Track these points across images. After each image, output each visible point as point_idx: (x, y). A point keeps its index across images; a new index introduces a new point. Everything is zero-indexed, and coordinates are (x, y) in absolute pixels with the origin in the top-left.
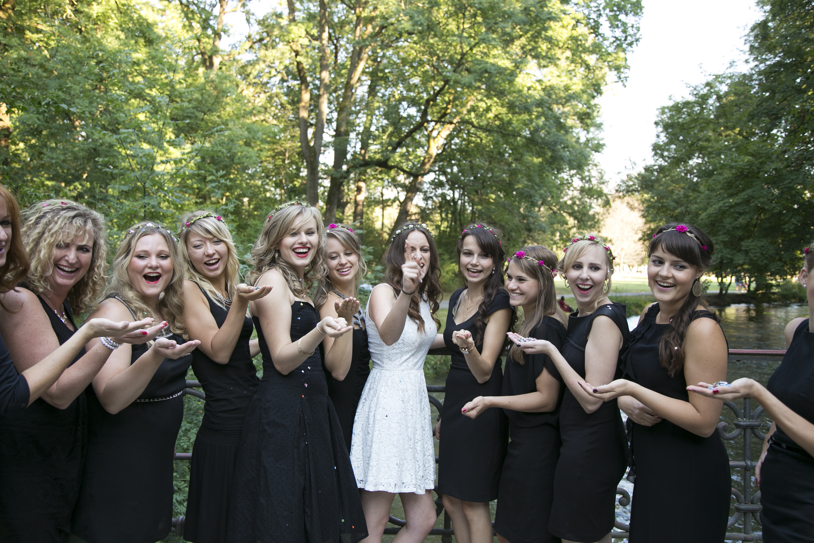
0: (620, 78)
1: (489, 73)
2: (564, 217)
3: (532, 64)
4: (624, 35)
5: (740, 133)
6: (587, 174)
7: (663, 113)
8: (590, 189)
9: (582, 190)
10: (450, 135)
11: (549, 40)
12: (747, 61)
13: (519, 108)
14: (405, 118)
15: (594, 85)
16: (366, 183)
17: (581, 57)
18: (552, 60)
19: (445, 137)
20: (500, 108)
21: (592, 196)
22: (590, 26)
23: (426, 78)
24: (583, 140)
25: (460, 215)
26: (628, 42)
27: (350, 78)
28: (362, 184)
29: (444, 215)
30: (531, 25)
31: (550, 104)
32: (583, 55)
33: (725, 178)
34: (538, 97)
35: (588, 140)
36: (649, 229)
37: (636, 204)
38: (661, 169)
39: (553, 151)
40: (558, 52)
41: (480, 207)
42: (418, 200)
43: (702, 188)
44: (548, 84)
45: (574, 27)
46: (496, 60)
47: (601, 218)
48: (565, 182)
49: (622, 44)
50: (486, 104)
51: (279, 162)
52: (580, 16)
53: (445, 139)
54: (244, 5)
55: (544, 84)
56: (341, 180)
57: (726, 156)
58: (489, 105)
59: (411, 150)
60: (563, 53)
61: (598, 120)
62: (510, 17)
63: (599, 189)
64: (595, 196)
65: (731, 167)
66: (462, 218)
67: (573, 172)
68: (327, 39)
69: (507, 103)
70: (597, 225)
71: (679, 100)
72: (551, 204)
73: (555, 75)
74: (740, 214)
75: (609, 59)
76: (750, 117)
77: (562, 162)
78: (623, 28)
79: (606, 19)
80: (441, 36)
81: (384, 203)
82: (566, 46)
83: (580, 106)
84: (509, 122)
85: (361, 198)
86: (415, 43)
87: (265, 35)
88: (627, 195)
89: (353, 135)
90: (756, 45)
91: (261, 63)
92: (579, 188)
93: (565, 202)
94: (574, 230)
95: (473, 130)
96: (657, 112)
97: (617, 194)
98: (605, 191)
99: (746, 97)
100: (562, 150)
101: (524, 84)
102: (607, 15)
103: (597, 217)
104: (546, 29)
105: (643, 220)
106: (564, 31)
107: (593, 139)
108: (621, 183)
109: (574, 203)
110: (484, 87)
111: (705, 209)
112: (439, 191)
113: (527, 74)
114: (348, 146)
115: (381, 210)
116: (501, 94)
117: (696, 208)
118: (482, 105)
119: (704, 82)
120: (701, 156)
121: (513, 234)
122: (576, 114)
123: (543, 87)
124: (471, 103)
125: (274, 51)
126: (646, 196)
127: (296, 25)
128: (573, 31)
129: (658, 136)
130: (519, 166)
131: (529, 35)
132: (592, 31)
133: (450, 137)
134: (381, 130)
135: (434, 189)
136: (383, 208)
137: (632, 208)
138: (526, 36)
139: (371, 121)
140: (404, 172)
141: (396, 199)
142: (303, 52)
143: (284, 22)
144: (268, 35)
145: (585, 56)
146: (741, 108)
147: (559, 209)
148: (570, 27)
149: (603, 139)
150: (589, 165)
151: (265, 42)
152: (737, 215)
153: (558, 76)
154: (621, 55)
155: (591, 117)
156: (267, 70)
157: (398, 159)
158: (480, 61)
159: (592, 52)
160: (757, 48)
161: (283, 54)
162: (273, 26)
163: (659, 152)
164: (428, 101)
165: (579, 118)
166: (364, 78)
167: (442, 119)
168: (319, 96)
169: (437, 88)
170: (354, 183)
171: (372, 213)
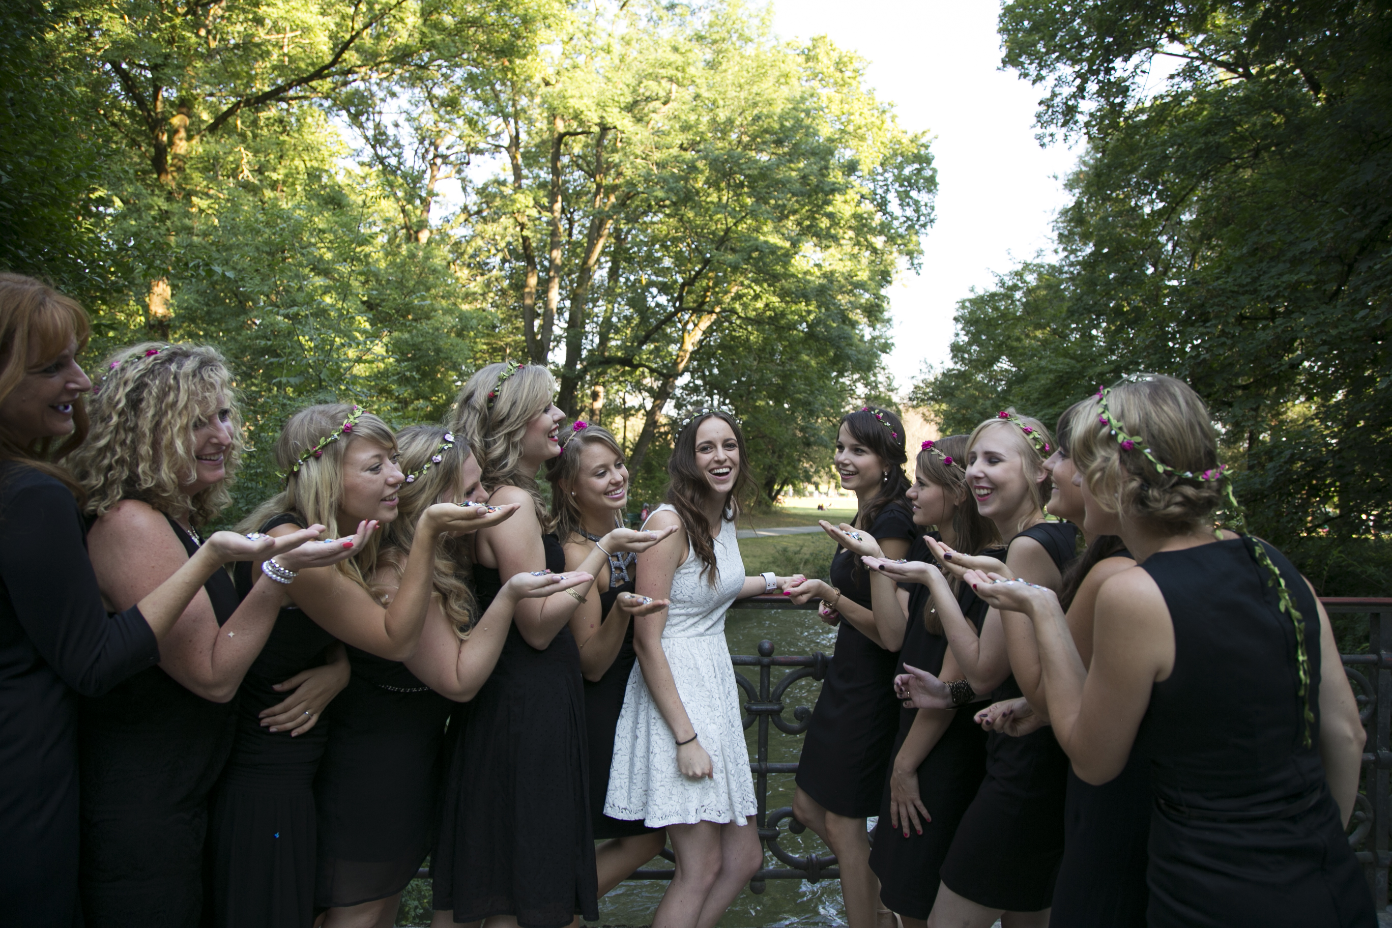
0: (912, 264)
1: (760, 252)
3: (808, 247)
4: (916, 215)
6: (873, 378)
7: (963, 307)
8: (877, 397)
9: (868, 398)
10: (710, 327)
11: (830, 216)
14: (654, 308)
15: (882, 272)
16: (604, 387)
17: (866, 240)
18: (833, 240)
19: (702, 331)
20: (771, 296)
22: (876, 203)
23: (680, 260)
24: (867, 337)
26: (921, 222)
27: (587, 258)
28: (600, 389)
30: (810, 196)
31: (832, 293)
32: (869, 237)
34: (817, 283)
35: (874, 338)
37: (932, 416)
38: (961, 375)
40: (839, 232)
42: (669, 409)
44: (828, 269)
45: (859, 203)
46: (767, 237)
48: (847, 388)
49: (914, 225)
50: (754, 291)
52: (865, 191)
53: (703, 334)
55: (824, 269)
56: (574, 383)
58: (758, 292)
59: (660, 346)
60: (846, 232)
61: (886, 315)
62: (784, 186)
63: (887, 397)
65: (1051, 371)
67: (856, 376)
68: (559, 212)
69: (780, 290)
71: (981, 292)
72: (831, 415)
73: (837, 258)
75: (900, 242)
77: (844, 363)
78: (914, 206)
79: (895, 195)
80: (700, 209)
81: (627, 413)
82: (849, 225)
83: (866, 296)
84: (783, 314)
85: (598, 405)
86: (668, 216)
87: (484, 206)
88: (922, 404)
89: (589, 327)
90: (1066, 233)
91: (478, 239)
92: (863, 396)
95: (737, 322)
96: (957, 306)
97: (910, 403)
98: (895, 398)
99: (1056, 292)
101: (800, 267)
102: (897, 191)
104: (828, 203)
106: (847, 206)
107: (880, 337)
108: (915, 390)
110: (752, 270)
112: (695, 398)
113: (805, 256)
114: (584, 340)
115: (623, 421)
116: (773, 278)
118: (750, 292)
119: (1012, 271)
121: (786, 451)
122: (862, 306)
123: (823, 272)
124: (735, 290)
125: (495, 225)
126: (944, 406)
127: (523, 194)
128: (858, 208)
129: (957, 335)
130: (794, 367)
131: (806, 209)
132: (879, 208)
133: (708, 333)
134: (624, 321)
135: (689, 395)
136: (626, 418)
137: (926, 419)
138: (803, 211)
139: (613, 310)
140: (652, 372)
141: (642, 406)
142: (530, 225)
143: (508, 190)
144: (488, 207)
145: (871, 238)
148: (853, 204)
149: (892, 337)
150: (875, 368)
151: (484, 214)
153: (841, 260)
154: (914, 238)
155: (880, 310)
156: (485, 248)
157: (645, 357)
158: (750, 237)
159: (881, 233)
160: (1067, 236)
162: (495, 196)
163: (959, 353)
164: (683, 285)
165: (864, 312)
166: (603, 259)
167: (699, 310)
168: (548, 280)
169: (695, 271)
170: (590, 387)
171: (611, 423)
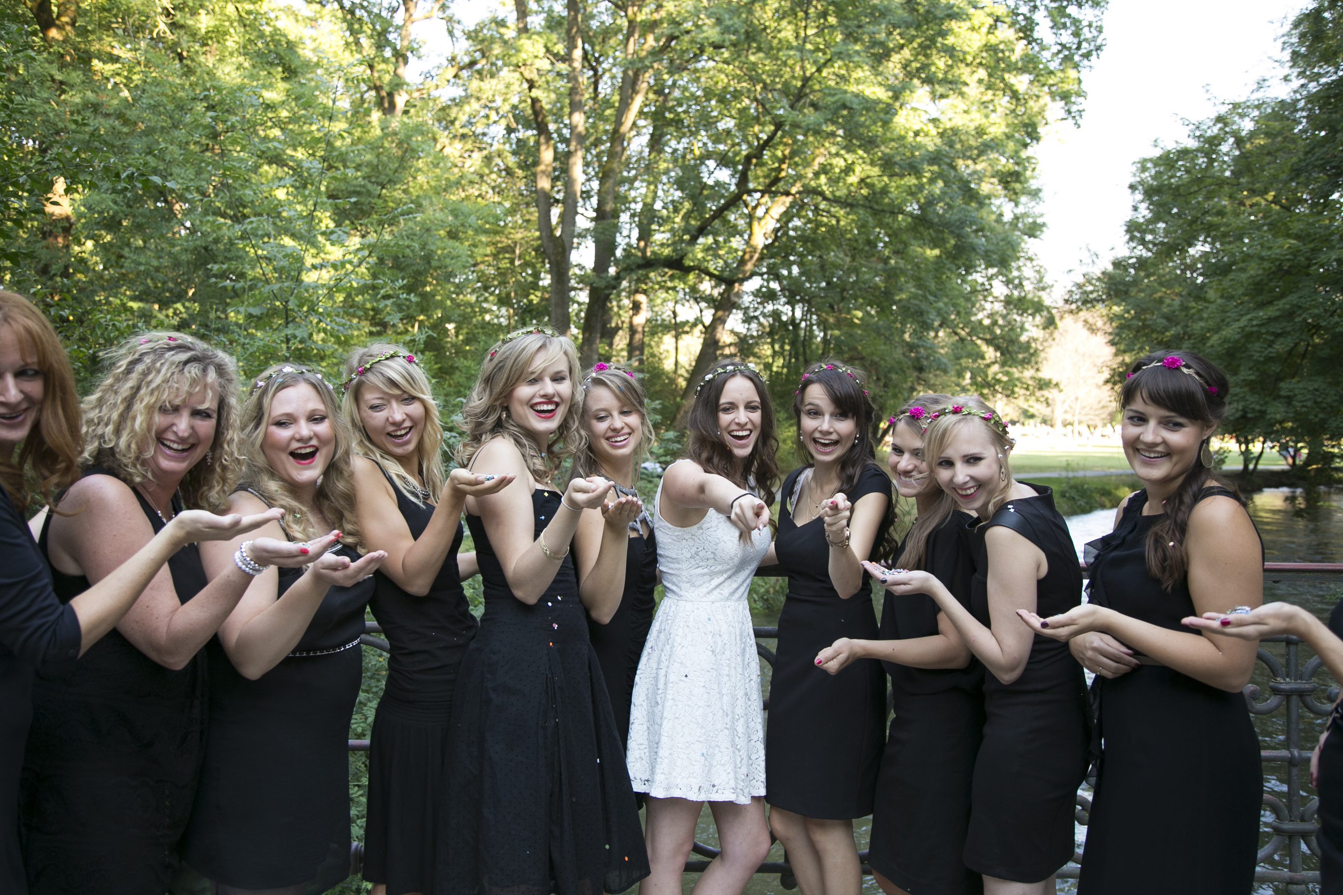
0: (1069, 112)
1: (850, 109)
2: (979, 347)
3: (920, 95)
4: (1076, 40)
5: (1276, 201)
6: (1015, 273)
7: (1144, 169)
8: (1021, 300)
9: (1008, 302)
10: (785, 213)
11: (950, 51)
12: (1286, 79)
13: (901, 167)
14: (712, 187)
15: (1026, 125)
16: (648, 296)
17: (1003, 80)
18: (954, 84)
19: (777, 216)
20: (869, 167)
21: (1025, 311)
22: (1018, 26)
23: (745, 121)
24: (1008, 217)
25: (804, 346)
26: (1083, 51)
27: (619, 122)
28: (641, 298)
29: (777, 347)
30: (918, 27)
31: (953, 159)
32: (1006, 76)
33: (1252, 277)
34: (931, 148)
35: (1016, 218)
36: (1123, 363)
37: (1100, 324)
38: (1142, 263)
39: (959, 236)
40: (963, 72)
41: (837, 332)
42: (735, 322)
43: (1211, 294)
44: (949, 125)
45: (992, 28)
46: (860, 87)
47: (1041, 348)
48: (979, 288)
49: (1073, 55)
50: (845, 160)
51: (504, 264)
52: (1001, 10)
53: (778, 221)
54: (444, 7)
55: (941, 126)
56: (607, 292)
57: (1252, 239)
58: (850, 162)
59: (721, 239)
60: (974, 72)
61: (1033, 184)
62: (883, 15)
63: (1036, 299)
64: (1030, 311)
65: (1262, 259)
66: (808, 351)
67: (992, 271)
68: (580, 60)
69: (880, 159)
70: (1033, 359)
71: (1171, 146)
72: (957, 326)
73: (960, 110)
74: (1278, 335)
75: (1051, 82)
76: (1293, 174)
77: (973, 255)
78: (1073, 28)
79: (1046, 13)
80: (770, 51)
81: (678, 329)
82: (978, 61)
83: (1003, 160)
84: (885, 191)
85: (640, 320)
86: (726, 62)
87: (478, 55)
88: (1084, 308)
89: (624, 217)
90: (1303, 50)
91: (473, 101)
92: (1002, 298)
93: (980, 322)
94: (995, 368)
95: (823, 205)
96: (1134, 169)
97: (1067, 307)
98: (1047, 302)
99: (1285, 138)
100: (972, 235)
101: (907, 126)
102: (1046, 7)
103: (1033, 345)
104: (943, 34)
105: (1113, 350)
106: (974, 35)
107: (1026, 215)
108: (1074, 289)
109: (995, 323)
110: (841, 132)
111: (1217, 330)
112: (770, 307)
113: (914, 109)
114: (618, 235)
115: (674, 340)
116: (869, 144)
117: (1202, 328)
118: (839, 163)
119: (1214, 115)
120: (1209, 239)
121: (894, 376)
122: (996, 174)
123: (940, 130)
124: (821, 160)
125: (494, 81)
126: (1116, 309)
127: (530, 38)
128: (990, 36)
129: (1135, 209)
130: (902, 263)
131: (915, 45)
132: (1021, 35)
133: (787, 216)
134: (671, 207)
135: (761, 303)
136: (677, 337)
137: (1092, 330)
138: (911, 46)
139: (655, 193)
140: (711, 275)
141: (698, 321)
142: (541, 82)
143: (510, 33)
144: (483, 56)
145: (1010, 78)
146: (1276, 158)
147: (969, 334)
148: (984, 30)
149: (1042, 215)
150: (1018, 259)
151: (478, 66)
152: (1272, 338)
153: (965, 112)
154: (1072, 73)
155: (1022, 179)
156: (482, 113)
157: (700, 255)
158: (834, 89)
159: (1023, 70)
160: (1304, 56)
161: (508, 86)
162: (492, 40)
163: (1138, 235)
164: (748, 158)
165: (1000, 182)
166: (641, 122)
167: (772, 188)
168: (569, 154)
169: (764, 136)
170: (628, 297)
171: (658, 346)
